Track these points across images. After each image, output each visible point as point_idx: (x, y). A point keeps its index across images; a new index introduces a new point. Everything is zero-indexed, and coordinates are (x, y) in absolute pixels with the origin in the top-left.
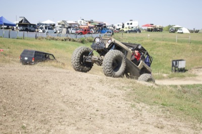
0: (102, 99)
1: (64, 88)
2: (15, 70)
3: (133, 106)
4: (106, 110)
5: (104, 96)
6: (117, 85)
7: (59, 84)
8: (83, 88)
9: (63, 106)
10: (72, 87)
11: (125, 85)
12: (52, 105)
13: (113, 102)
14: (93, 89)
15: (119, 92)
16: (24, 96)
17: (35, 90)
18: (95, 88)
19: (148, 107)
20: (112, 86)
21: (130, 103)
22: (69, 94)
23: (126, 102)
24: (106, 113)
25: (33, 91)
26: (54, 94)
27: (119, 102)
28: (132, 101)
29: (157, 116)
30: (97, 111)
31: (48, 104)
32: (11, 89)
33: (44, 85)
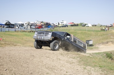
0: (67, 65)
1: (44, 60)
2: (13, 50)
3: (85, 68)
4: (71, 72)
5: (67, 63)
6: (71, 56)
7: (41, 57)
8: (54, 59)
9: (47, 71)
10: (48, 59)
11: (75, 56)
12: (41, 70)
13: (73, 66)
14: (59, 59)
15: (74, 61)
16: (24, 65)
17: (29, 61)
18: (60, 59)
19: (93, 69)
20: (69, 57)
21: (82, 66)
22: (48, 63)
23: (80, 66)
24: (72, 73)
25: (28, 62)
26: (40, 63)
27: (76, 66)
28: (83, 65)
29: (100, 74)
30: (67, 72)
31: (38, 70)
32: (16, 61)
33: (32, 58)
